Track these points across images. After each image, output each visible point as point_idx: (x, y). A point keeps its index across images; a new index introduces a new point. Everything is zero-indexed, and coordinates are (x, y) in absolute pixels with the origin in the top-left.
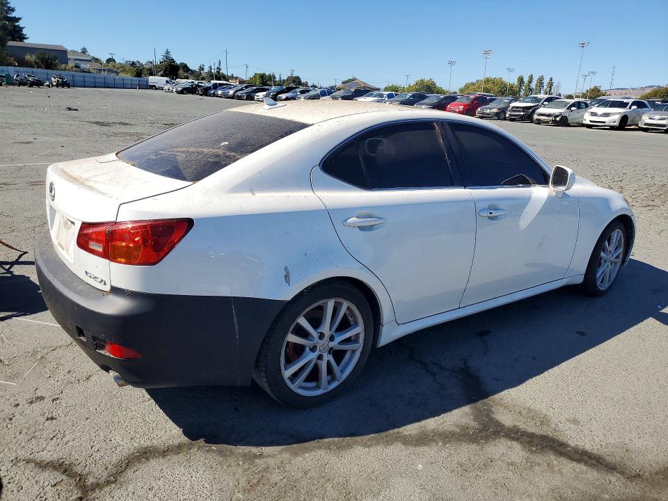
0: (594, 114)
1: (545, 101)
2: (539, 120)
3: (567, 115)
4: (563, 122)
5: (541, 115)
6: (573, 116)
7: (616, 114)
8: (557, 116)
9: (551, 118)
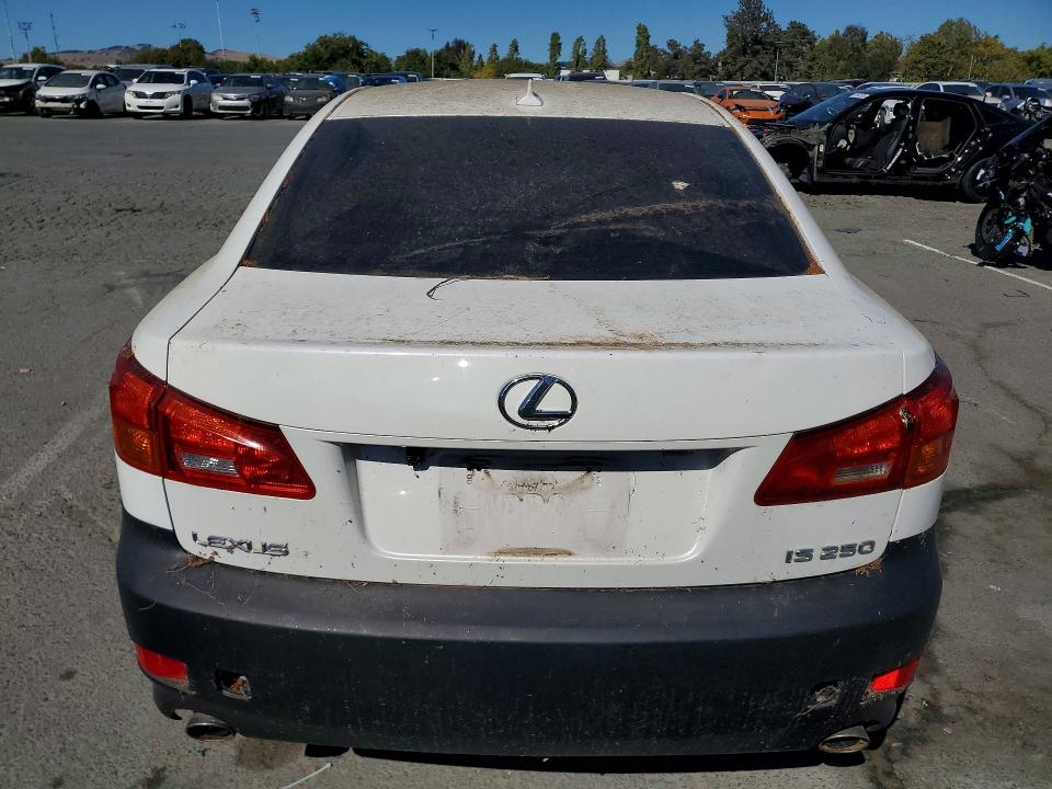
0: (139, 95)
1: (40, 73)
2: (48, 109)
3: (93, 97)
4: (92, 110)
5: (47, 100)
6: (105, 100)
7: (173, 93)
8: (78, 101)
9: (68, 105)
